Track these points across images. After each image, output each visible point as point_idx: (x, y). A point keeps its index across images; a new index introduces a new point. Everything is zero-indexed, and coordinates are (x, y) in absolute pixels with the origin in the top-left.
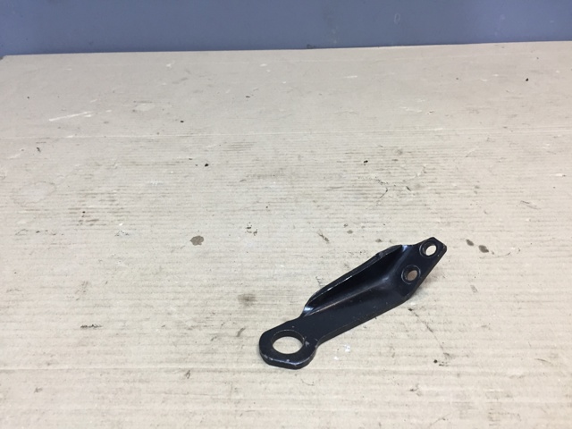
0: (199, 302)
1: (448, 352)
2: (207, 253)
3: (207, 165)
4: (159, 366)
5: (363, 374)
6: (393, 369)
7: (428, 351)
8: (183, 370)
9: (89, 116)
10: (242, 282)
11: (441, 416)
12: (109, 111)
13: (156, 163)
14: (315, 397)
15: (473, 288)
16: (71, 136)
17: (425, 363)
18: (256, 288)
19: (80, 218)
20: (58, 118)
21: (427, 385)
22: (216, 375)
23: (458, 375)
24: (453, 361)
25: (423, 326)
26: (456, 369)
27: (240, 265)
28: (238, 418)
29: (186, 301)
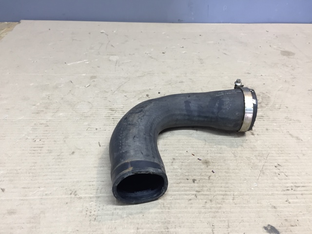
0: (186, 164)
1: (295, 185)
2: (179, 140)
3: (159, 93)
4: (183, 193)
5: (266, 195)
6: (277, 192)
7: (288, 185)
8: (193, 194)
9: (88, 62)
10: (201, 154)
11: (300, 211)
12: (97, 60)
13: (134, 92)
14: (250, 205)
15: (298, 156)
16: (84, 75)
17: (289, 190)
18: (208, 157)
19: (113, 122)
20: (72, 63)
21: (292, 199)
22: (207, 196)
23: (302, 194)
24: (299, 189)
25: (283, 174)
26: (300, 192)
27: (196, 146)
28: (223, 214)
29: (181, 164)
